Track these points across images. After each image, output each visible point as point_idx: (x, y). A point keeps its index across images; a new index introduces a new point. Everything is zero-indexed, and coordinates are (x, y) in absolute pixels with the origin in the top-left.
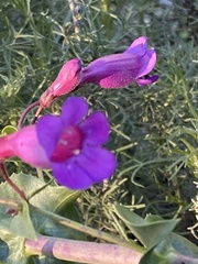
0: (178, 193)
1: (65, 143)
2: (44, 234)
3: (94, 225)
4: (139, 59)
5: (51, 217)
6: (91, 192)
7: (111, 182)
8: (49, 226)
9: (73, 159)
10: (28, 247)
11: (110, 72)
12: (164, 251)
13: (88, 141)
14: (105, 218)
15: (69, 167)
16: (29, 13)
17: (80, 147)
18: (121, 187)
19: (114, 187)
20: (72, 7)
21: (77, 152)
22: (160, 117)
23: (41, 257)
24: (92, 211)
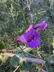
0: (50, 50)
1: (30, 38)
2: (26, 57)
3: (35, 55)
4: (44, 25)
5: (27, 54)
6: (35, 49)
7: (38, 48)
8: (27, 55)
9: (32, 42)
10: (23, 59)
11: (39, 27)
12: (50, 61)
13: (35, 38)
14: (37, 54)
15: (31, 43)
16: (24, 18)
17: (33, 39)
18: (40, 48)
19: (39, 48)
20: (32, 17)
21: (33, 40)
22: (47, 36)
23: (26, 61)
24: (35, 53)
